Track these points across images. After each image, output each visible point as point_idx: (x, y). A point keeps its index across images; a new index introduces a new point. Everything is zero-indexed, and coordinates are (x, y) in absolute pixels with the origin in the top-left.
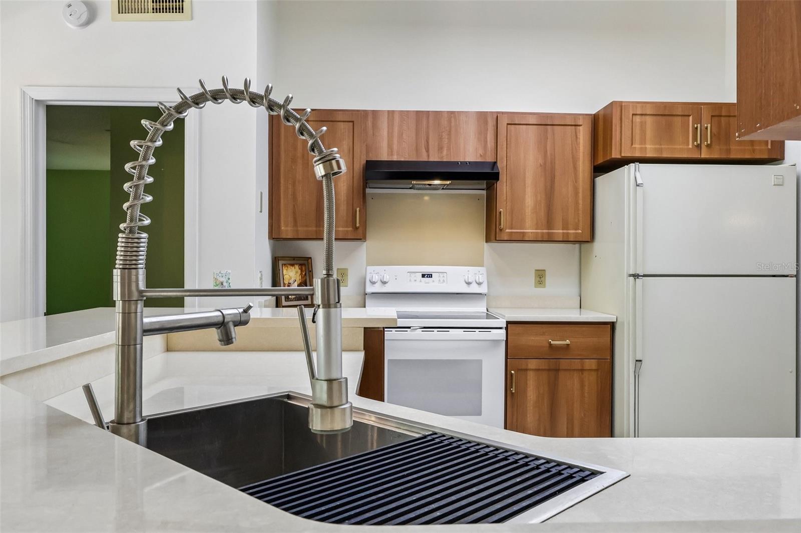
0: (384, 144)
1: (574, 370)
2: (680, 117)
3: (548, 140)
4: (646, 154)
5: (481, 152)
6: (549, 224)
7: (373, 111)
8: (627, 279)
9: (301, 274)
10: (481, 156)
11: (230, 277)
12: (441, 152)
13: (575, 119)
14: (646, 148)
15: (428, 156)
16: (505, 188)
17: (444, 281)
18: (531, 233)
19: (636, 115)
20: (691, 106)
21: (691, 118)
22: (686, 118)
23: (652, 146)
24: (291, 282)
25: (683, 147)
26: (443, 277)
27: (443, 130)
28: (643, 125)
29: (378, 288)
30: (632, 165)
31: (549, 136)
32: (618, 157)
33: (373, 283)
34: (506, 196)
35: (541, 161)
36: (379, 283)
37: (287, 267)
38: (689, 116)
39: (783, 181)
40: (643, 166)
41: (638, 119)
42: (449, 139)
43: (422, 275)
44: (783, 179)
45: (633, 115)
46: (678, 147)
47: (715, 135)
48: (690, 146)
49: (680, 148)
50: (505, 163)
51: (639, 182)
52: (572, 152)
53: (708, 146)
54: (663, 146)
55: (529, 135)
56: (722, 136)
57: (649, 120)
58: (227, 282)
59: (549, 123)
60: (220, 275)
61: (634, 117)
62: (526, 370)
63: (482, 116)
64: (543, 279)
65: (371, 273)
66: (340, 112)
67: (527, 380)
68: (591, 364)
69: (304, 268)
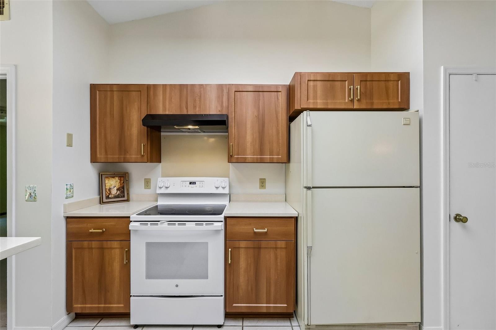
0: (161, 105)
1: (271, 248)
2: (340, 82)
3: (260, 101)
4: (317, 106)
5: (219, 108)
6: (262, 152)
7: (154, 85)
8: (303, 190)
9: (120, 182)
10: (219, 111)
11: (36, 190)
12: (195, 109)
13: (277, 88)
14: (317, 102)
15: (187, 111)
16: (234, 130)
17: (202, 186)
18: (250, 158)
19: (310, 80)
20: (346, 74)
21: (347, 82)
22: (344, 82)
23: (321, 101)
24: (112, 187)
25: (342, 101)
26: (202, 184)
27: (197, 96)
28: (314, 87)
29: (163, 191)
30: (305, 112)
31: (261, 98)
32: (299, 109)
33: (160, 188)
34: (235, 135)
35: (256, 114)
36: (164, 188)
37: (109, 179)
38: (346, 81)
39: (410, 122)
40: (312, 113)
41: (311, 83)
42: (200, 101)
43: (190, 182)
44: (410, 120)
45: (308, 80)
46: (339, 101)
47: (363, 93)
48: (347, 101)
49: (340, 102)
50: (234, 115)
51: (309, 123)
52: (275, 108)
53: (359, 100)
54: (328, 101)
55: (249, 98)
56: (367, 94)
57: (319, 83)
58: (34, 193)
59: (261, 91)
60: (29, 188)
61: (309, 82)
62: (239, 248)
63: (220, 87)
64: (264, 184)
65: (160, 182)
66: (132, 86)
67: (239, 254)
68: (281, 244)
69: (122, 179)
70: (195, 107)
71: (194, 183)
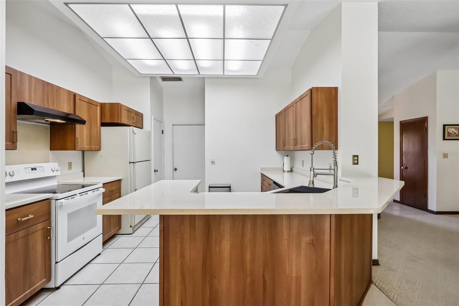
2: (131, 113)
3: (90, 109)
13: (97, 104)
15: (48, 105)
16: (78, 127)
17: (42, 171)
18: (86, 147)
23: (127, 121)
27: (54, 94)
29: (9, 179)
35: (88, 118)
36: (9, 176)
43: (31, 169)
48: (132, 122)
51: (135, 133)
52: (96, 116)
53: (135, 123)
55: (85, 106)
57: (126, 112)
59: (90, 103)
63: (69, 93)
64: (71, 166)
70: (54, 104)
71: (35, 169)
